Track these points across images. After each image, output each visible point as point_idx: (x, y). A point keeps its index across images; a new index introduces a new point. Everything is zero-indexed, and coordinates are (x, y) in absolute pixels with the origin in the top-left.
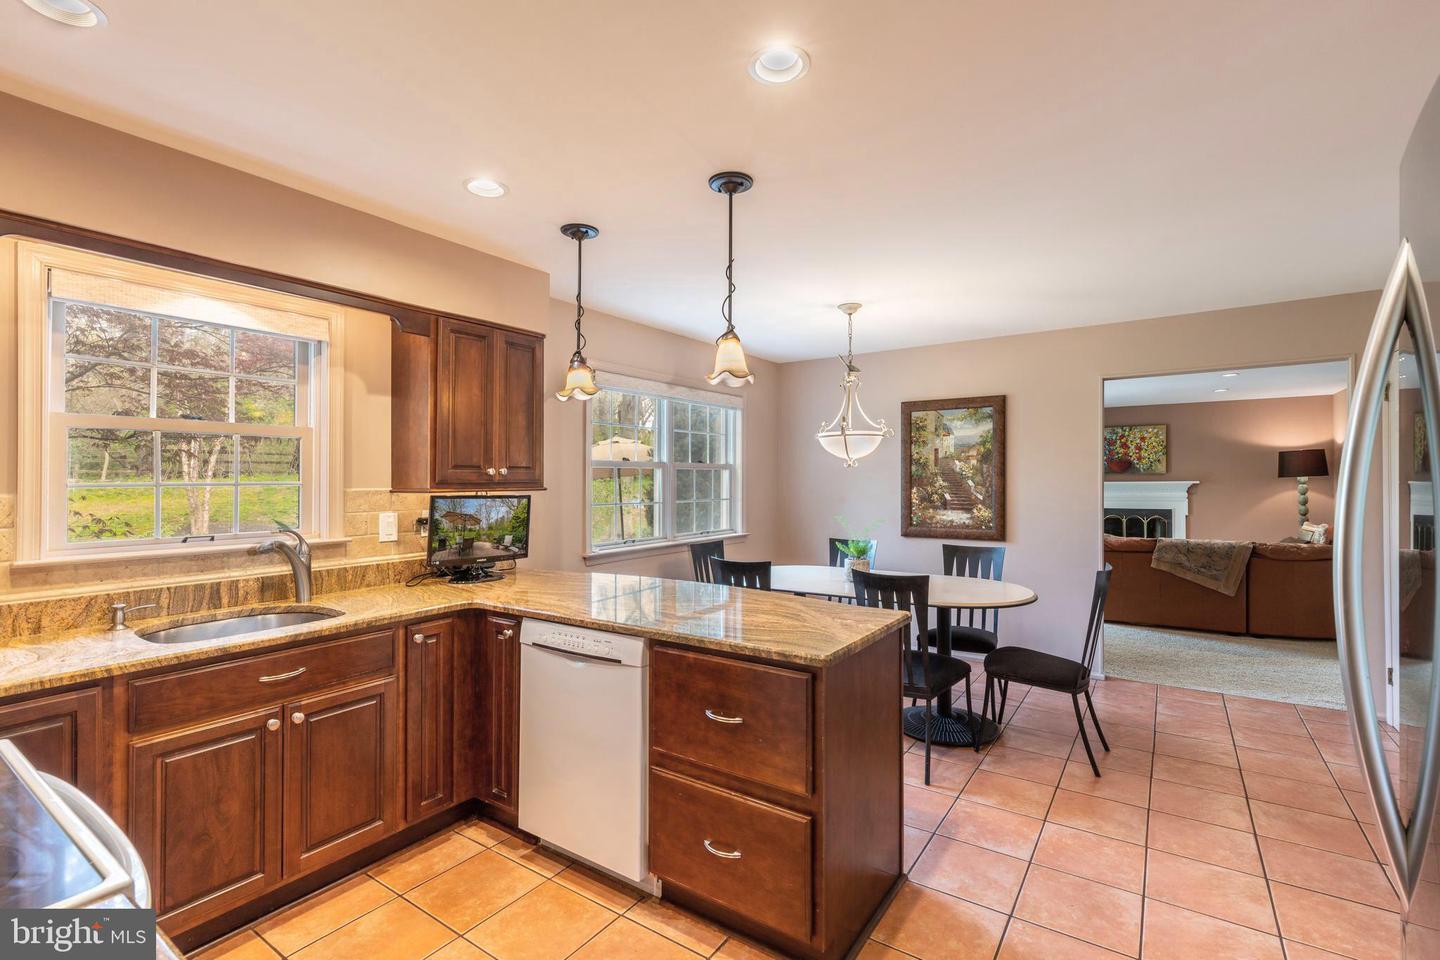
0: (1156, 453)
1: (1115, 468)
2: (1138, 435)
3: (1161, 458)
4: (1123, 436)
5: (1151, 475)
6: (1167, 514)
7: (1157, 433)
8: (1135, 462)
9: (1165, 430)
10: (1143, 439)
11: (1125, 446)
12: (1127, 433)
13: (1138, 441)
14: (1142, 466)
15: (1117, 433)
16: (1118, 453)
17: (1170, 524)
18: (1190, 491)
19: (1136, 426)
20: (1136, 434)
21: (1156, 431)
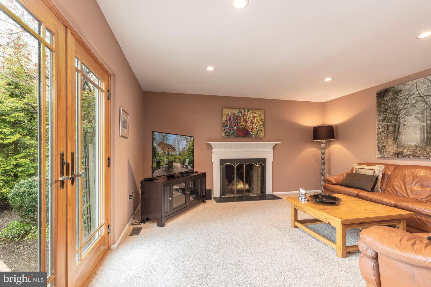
0: (260, 126)
1: (240, 134)
2: (252, 115)
3: (262, 129)
4: (244, 115)
5: (258, 139)
6: (264, 161)
7: (260, 115)
8: (250, 130)
9: (263, 113)
10: (254, 117)
11: (245, 121)
12: (246, 113)
13: (252, 118)
14: (253, 133)
15: (241, 113)
16: (242, 125)
17: (265, 166)
18: (274, 147)
19: (251, 109)
20: (250, 115)
21: (260, 113)
